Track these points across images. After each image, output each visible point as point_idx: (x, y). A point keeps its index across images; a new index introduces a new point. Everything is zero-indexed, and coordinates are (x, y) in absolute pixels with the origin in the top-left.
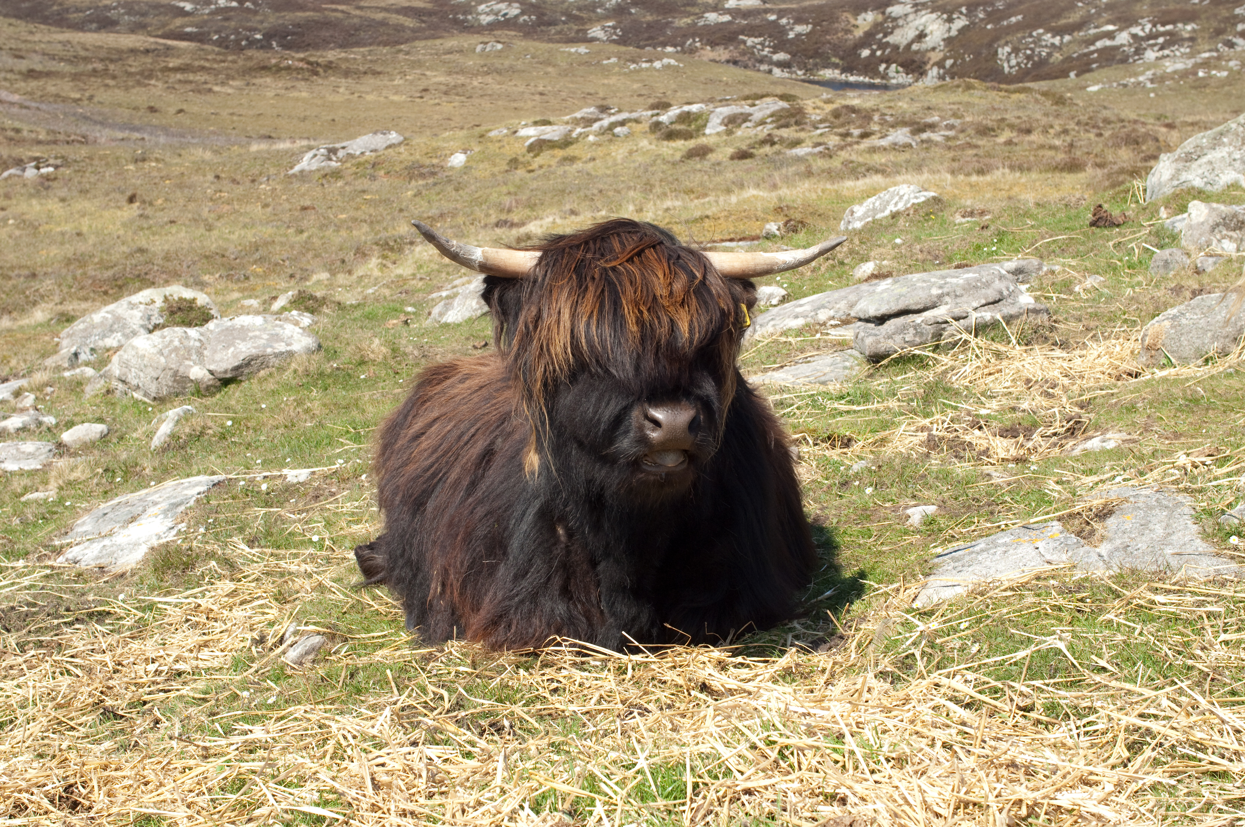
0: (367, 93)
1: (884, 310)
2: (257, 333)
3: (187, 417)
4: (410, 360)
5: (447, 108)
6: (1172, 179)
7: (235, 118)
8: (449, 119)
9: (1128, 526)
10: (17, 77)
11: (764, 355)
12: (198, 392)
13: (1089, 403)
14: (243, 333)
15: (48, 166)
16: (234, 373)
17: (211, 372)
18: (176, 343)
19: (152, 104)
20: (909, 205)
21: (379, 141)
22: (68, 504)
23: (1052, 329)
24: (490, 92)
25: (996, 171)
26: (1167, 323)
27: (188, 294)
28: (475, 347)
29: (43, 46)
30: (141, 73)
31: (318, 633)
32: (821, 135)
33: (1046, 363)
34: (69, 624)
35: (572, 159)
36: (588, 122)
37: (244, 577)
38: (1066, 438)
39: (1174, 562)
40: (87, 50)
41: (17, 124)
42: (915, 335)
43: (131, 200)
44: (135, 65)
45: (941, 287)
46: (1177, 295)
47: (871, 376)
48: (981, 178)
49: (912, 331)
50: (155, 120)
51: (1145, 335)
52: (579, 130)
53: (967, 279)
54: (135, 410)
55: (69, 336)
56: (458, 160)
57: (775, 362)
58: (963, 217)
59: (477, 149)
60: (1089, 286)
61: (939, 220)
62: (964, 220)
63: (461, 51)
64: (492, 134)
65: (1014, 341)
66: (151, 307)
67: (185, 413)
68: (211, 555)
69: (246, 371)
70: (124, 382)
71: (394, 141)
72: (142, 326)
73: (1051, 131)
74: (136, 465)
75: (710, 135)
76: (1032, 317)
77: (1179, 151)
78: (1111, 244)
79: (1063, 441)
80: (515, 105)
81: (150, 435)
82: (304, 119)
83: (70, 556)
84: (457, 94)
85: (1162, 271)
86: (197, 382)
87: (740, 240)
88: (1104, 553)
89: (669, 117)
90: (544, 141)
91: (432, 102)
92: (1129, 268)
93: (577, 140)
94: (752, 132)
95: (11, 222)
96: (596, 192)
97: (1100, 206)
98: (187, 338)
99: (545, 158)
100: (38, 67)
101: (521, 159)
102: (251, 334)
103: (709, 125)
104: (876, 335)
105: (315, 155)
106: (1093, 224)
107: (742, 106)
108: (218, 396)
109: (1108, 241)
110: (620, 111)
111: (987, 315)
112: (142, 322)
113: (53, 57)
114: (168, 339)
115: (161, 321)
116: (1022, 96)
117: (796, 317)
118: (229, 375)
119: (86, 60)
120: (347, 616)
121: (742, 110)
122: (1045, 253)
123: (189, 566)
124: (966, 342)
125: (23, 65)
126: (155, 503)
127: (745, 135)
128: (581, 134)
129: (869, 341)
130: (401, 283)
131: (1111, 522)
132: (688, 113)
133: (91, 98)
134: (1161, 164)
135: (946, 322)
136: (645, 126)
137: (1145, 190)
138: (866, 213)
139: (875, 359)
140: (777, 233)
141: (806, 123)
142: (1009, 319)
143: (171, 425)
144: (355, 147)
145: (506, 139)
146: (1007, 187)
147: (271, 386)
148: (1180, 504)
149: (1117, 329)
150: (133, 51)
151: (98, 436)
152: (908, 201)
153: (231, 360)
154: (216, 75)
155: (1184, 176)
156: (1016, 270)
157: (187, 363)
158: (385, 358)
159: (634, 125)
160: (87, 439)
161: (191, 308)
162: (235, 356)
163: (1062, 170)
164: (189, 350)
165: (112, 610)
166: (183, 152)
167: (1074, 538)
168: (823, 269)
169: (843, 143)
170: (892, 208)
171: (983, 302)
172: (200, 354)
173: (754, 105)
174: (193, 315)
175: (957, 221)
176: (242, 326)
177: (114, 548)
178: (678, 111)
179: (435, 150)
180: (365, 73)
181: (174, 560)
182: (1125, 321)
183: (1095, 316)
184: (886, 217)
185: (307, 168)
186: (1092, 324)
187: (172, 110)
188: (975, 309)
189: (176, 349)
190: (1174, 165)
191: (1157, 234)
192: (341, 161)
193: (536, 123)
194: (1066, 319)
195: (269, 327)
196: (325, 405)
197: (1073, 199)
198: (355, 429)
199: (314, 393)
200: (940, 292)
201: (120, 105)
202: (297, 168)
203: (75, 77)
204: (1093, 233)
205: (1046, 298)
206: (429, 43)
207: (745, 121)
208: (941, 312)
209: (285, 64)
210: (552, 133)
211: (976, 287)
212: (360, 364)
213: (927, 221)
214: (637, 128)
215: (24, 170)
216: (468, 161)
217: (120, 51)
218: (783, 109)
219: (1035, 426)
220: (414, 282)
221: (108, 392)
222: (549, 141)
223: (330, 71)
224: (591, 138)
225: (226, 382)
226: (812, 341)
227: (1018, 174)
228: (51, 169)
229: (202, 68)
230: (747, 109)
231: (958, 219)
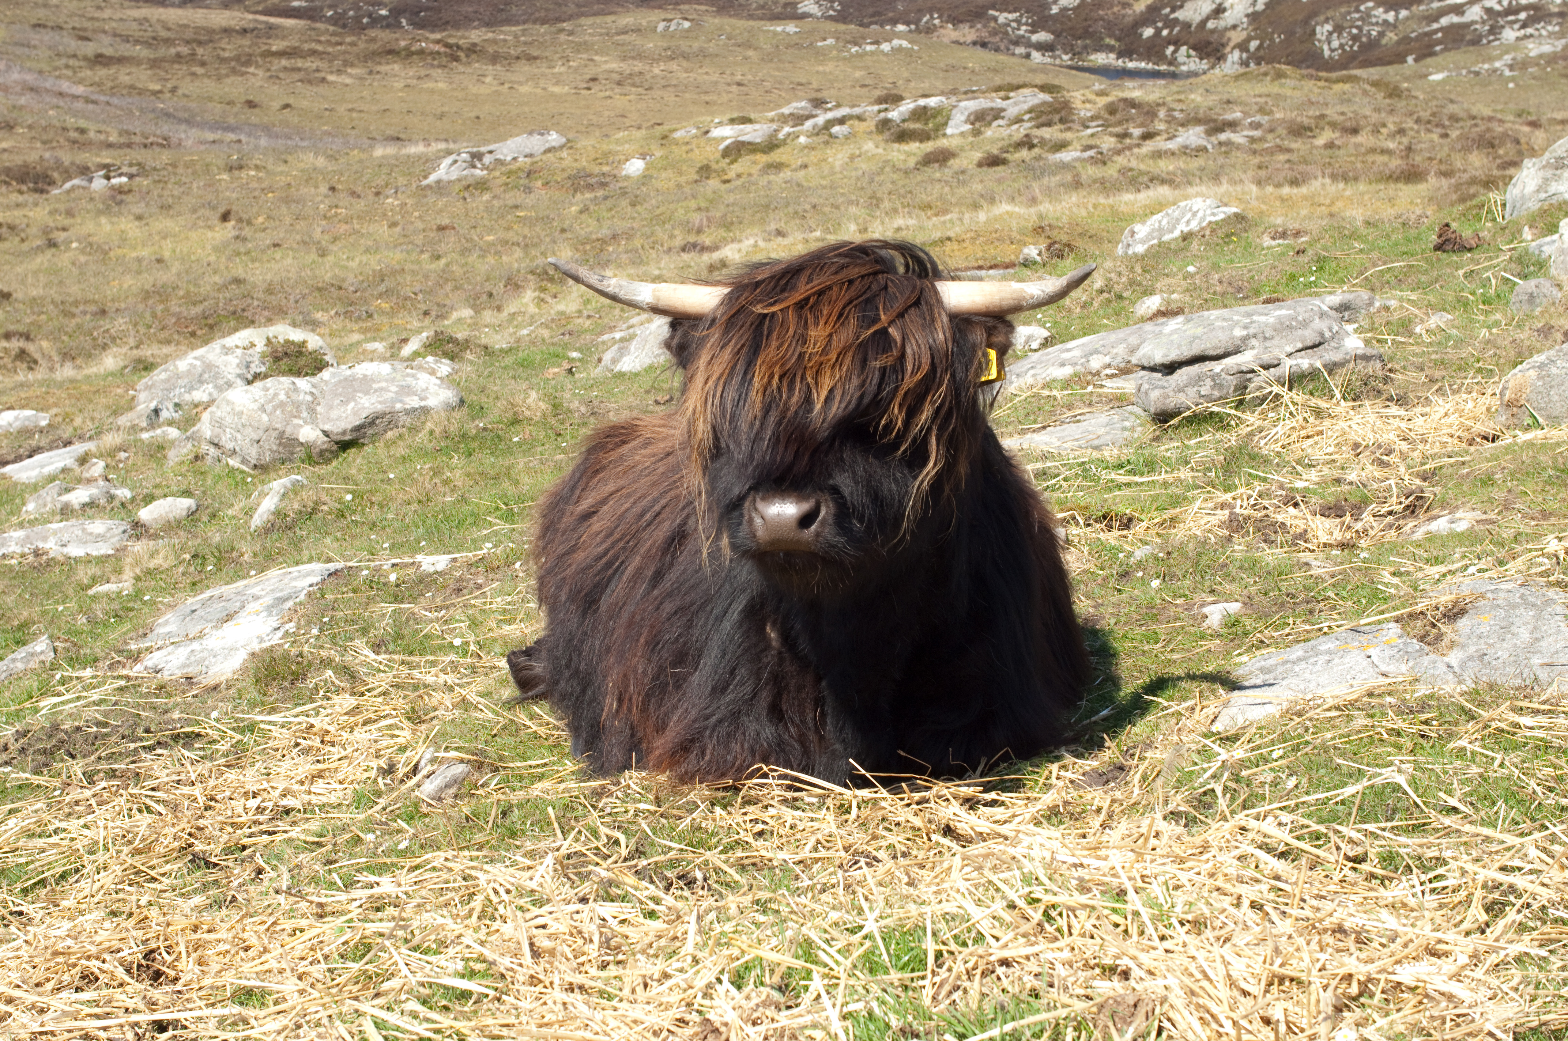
0: (521, 83)
1: (1174, 355)
2: (384, 384)
3: (296, 489)
4: (576, 418)
5: (620, 102)
6: (1538, 191)
7: (354, 115)
8: (623, 116)
9: (1485, 629)
10: (82, 63)
11: (1022, 413)
12: (310, 458)
13: (1434, 474)
14: (366, 384)
15: (120, 175)
16: (354, 435)
17: (326, 433)
18: (282, 397)
19: (251, 98)
20: (1204, 224)
21: (535, 144)
22: (146, 598)
23: (1386, 380)
24: (674, 82)
25: (1313, 182)
26: (1533, 373)
27: (296, 335)
28: (657, 403)
29: (114, 24)
30: (237, 59)
31: (462, 761)
32: (1092, 135)
33: (1379, 423)
34: (150, 749)
35: (778, 167)
36: (799, 119)
37: (369, 691)
38: (1404, 517)
39: (1543, 675)
40: (169, 29)
41: (82, 123)
42: (1213, 388)
43: (225, 217)
44: (229, 48)
45: (1245, 327)
46: (1546, 337)
47: (1157, 439)
48: (1295, 190)
49: (1209, 382)
50: (255, 116)
51: (1505, 388)
52: (787, 129)
53: (1279, 317)
54: (231, 481)
55: (148, 388)
56: (635, 167)
57: (1035, 422)
58: (1273, 238)
59: (658, 154)
60: (1433, 326)
61: (1243, 243)
62: (1274, 243)
63: (638, 30)
64: (678, 135)
65: (1338, 395)
66: (251, 351)
67: (293, 485)
68: (327, 663)
69: (370, 432)
70: (216, 445)
71: (554, 144)
72: (239, 376)
73: (1384, 131)
74: (233, 549)
75: (952, 136)
76: (1361, 365)
77: (1547, 155)
78: (1461, 272)
79: (1401, 522)
80: (707, 98)
81: (249, 513)
82: (441, 116)
83: (150, 664)
84: (634, 85)
85: (1525, 307)
86: (308, 446)
87: (991, 268)
88: (1454, 663)
89: (901, 113)
90: (743, 143)
91: (602, 94)
92: (1484, 303)
93: (784, 142)
94: (1005, 132)
95: (74, 245)
96: (808, 207)
97: (1447, 225)
98: (296, 390)
99: (744, 165)
100: (108, 52)
101: (714, 166)
102: (375, 386)
103: (951, 123)
104: (1163, 388)
105: (455, 162)
106: (1438, 248)
107: (992, 100)
108: (334, 463)
109: (1457, 269)
110: (838, 106)
111: (1304, 362)
112: (238, 371)
113: (126, 39)
114: (271, 391)
115: (263, 369)
116: (1347, 87)
117: (1063, 365)
118: (348, 437)
119: (168, 42)
120: (498, 739)
121: (993, 105)
122: (1378, 284)
123: (298, 676)
124: (1277, 396)
125: (90, 49)
126: (256, 598)
127: (997, 135)
128: (789, 134)
129: (1155, 395)
130: (563, 322)
131: (1463, 623)
132: (925, 108)
133: (174, 90)
134: (1525, 172)
135: (1253, 371)
136: (870, 125)
137: (1504, 205)
138: (1150, 234)
139: (1163, 417)
140: (1038, 259)
141: (1073, 121)
142: (1332, 368)
143: (276, 499)
144: (505, 151)
145: (695, 141)
146: (1328, 201)
147: (400, 450)
148: (1550, 602)
149: (1469, 381)
150: (227, 31)
151: (184, 513)
152: (1203, 219)
153: (350, 418)
154: (330, 61)
155: (1554, 188)
156: (1341, 306)
157: (296, 421)
158: (544, 415)
159: (856, 123)
160: (171, 516)
161: (300, 353)
162: (355, 413)
163: (1397, 180)
164: (297, 405)
165: (203, 732)
166: (289, 158)
167: (1415, 644)
168: (1095, 304)
169: (1120, 146)
170: (1183, 228)
171: (1299, 345)
172: (312, 411)
173: (1008, 98)
174: (302, 362)
175: (1265, 245)
176: (365, 376)
177: (205, 654)
178: (912, 106)
179: (606, 154)
180: (518, 58)
181: (281, 669)
182: (1479, 370)
183: (1441, 364)
184: (1176, 239)
185: (445, 178)
186: (1438, 374)
187: (276, 105)
188: (1290, 355)
189: (282, 404)
190: (1541, 174)
191: (1520, 260)
192: (487, 168)
193: (732, 121)
194: (1404, 368)
195: (398, 377)
196: (468, 475)
197: (1413, 217)
198: (506, 504)
199: (455, 460)
200: (1245, 333)
201: (210, 99)
202: (433, 178)
203: (154, 64)
204: (1439, 259)
205: (1378, 341)
206: (598, 20)
207: (996, 118)
208: (1246, 359)
209: (416, 47)
210: (754, 133)
211: (1290, 327)
212: (512, 424)
213: (1227, 244)
214: (861, 127)
215: (90, 180)
216: (647, 169)
217: (211, 31)
218: (1044, 103)
219: (1365, 502)
220: (580, 320)
221: (197, 458)
222: (749, 143)
223: (474, 56)
224: (802, 139)
225: (344, 446)
226: (1083, 395)
227: (1341, 185)
228: (124, 179)
229: (314, 53)
230: (999, 103)
231: (1267, 241)
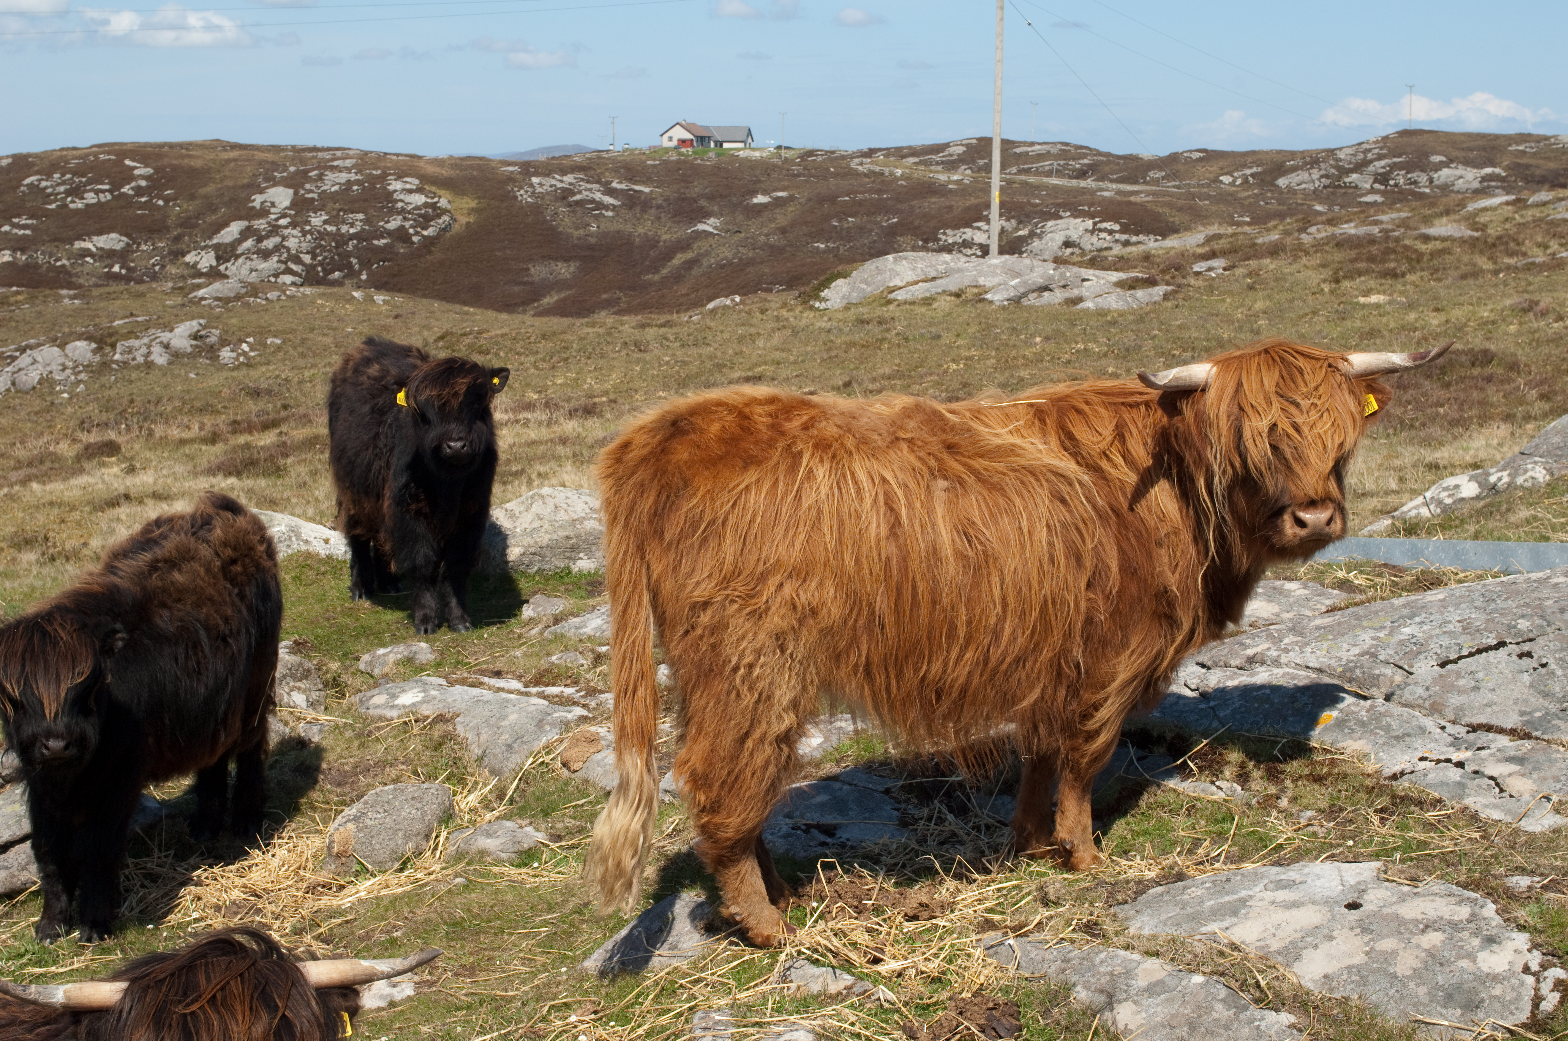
51: (331, 842)
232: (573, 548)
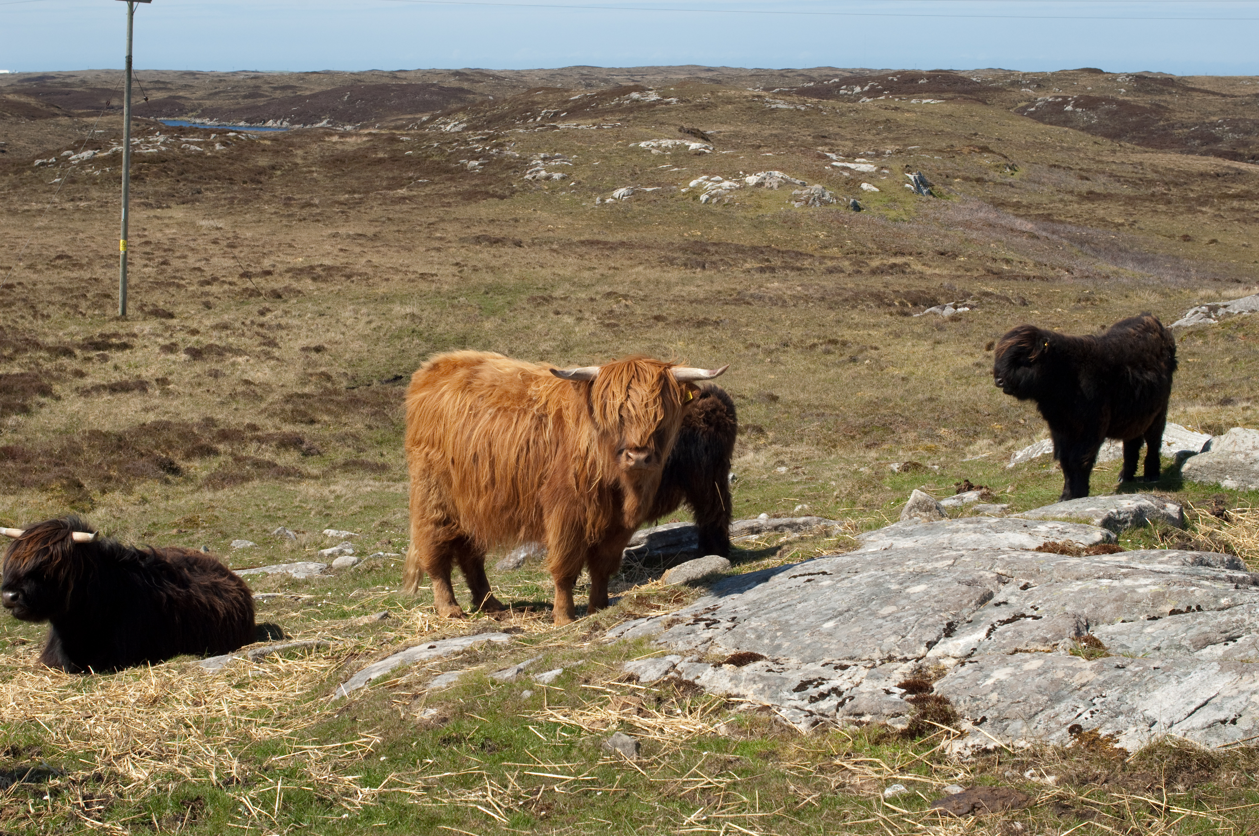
15: (964, 306)
29: (1114, 167)
30: (1199, 199)
40: (1156, 172)
44: (1196, 189)
105: (1197, 312)
113: (1117, 179)
119: (1151, 183)
133: (1131, 225)
144: (1237, 306)
187: (1207, 239)
192: (1216, 319)
201: (1158, 232)
202: (1176, 323)
215: (944, 308)
228: (967, 309)
232: (1222, 471)
